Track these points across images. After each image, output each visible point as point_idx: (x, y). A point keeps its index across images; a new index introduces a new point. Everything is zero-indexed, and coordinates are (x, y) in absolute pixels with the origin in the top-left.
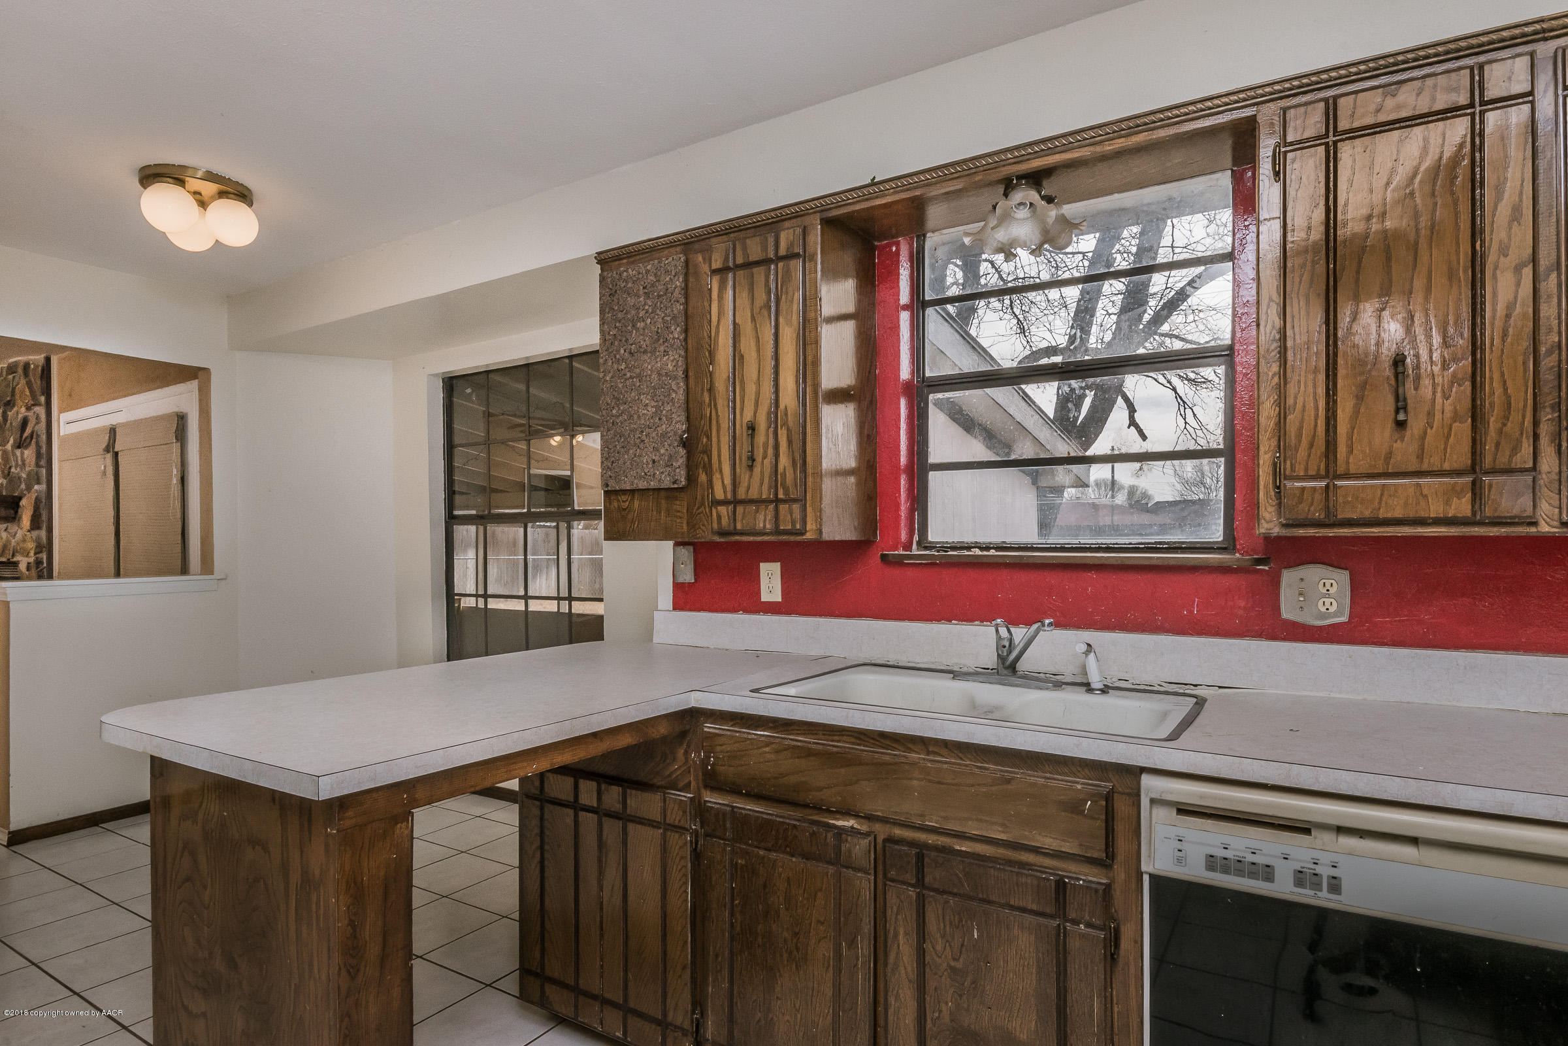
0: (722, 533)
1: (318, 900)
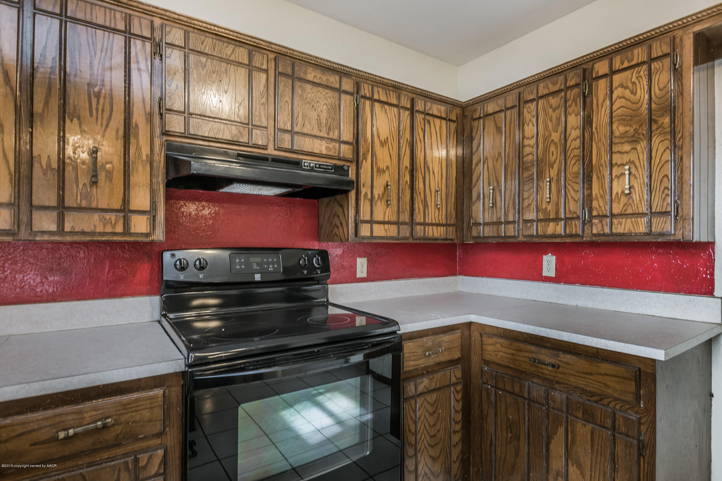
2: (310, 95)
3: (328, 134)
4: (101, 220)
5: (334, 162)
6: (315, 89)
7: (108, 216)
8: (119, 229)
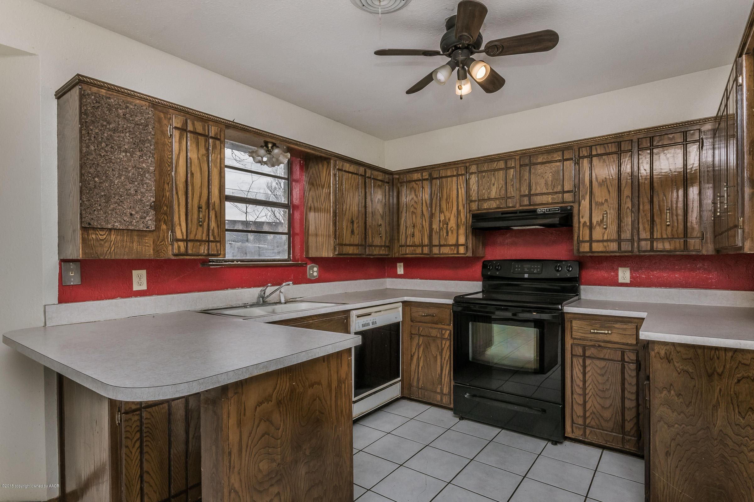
0: (175, 255)
1: (345, 386)
2: (540, 170)
3: (553, 190)
4: (450, 249)
5: (560, 205)
6: (543, 166)
7: (452, 247)
8: (455, 252)
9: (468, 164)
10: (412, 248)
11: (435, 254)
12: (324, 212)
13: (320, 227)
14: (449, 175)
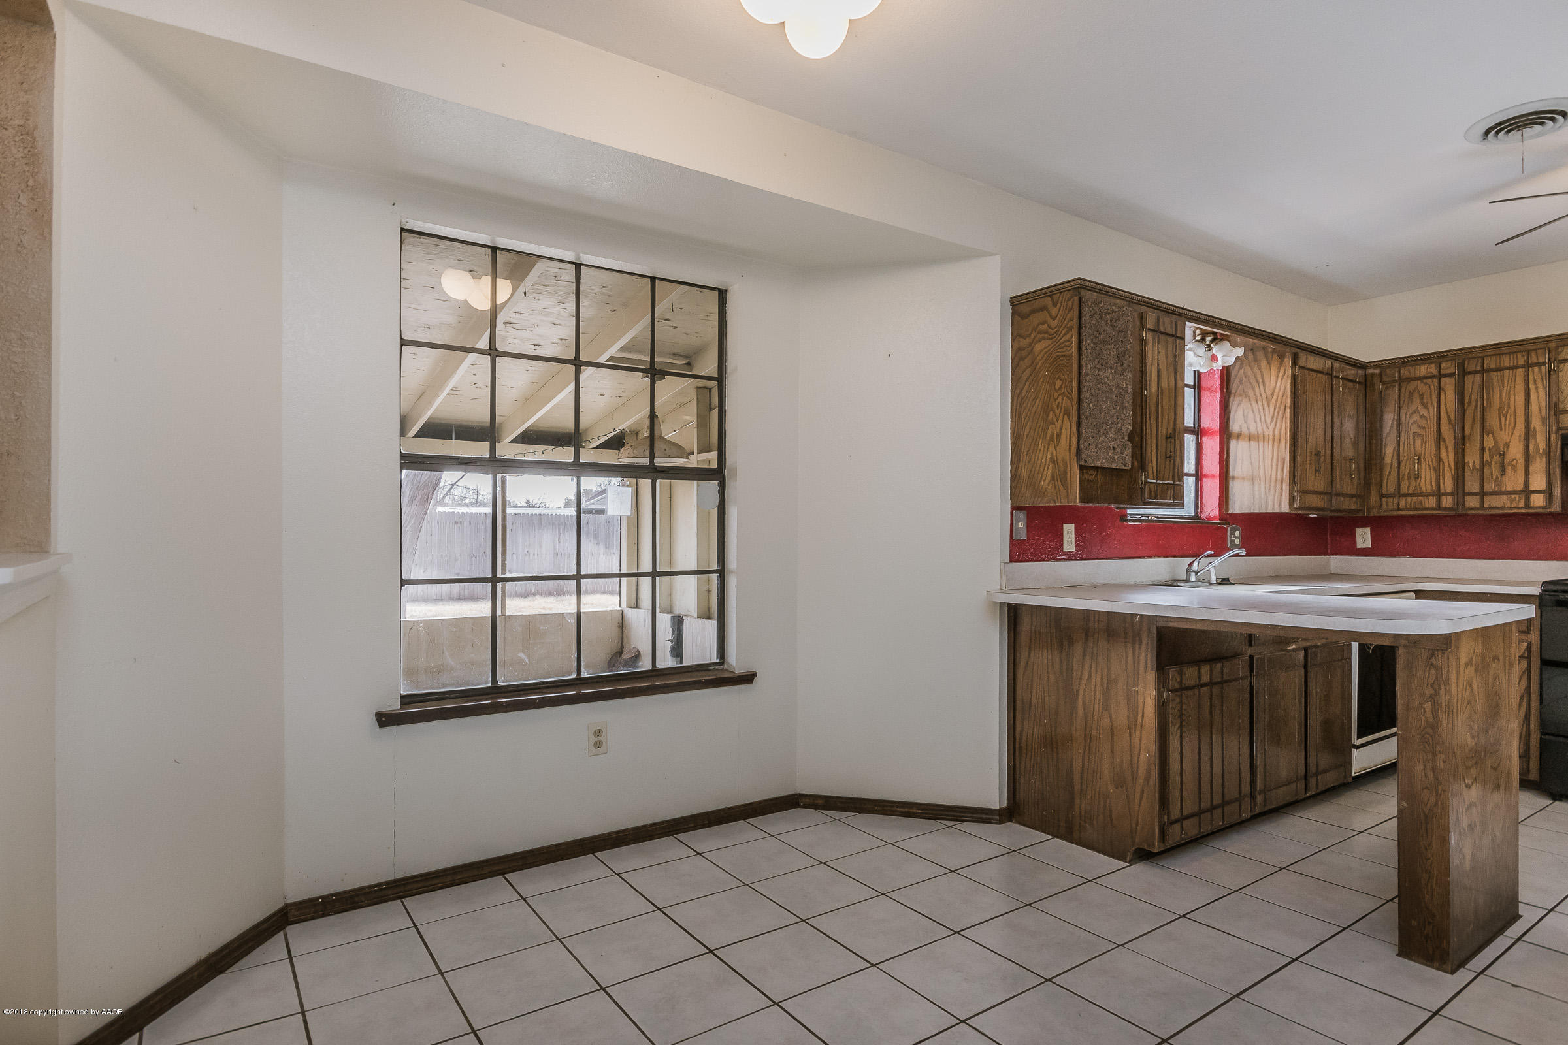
4: (1508, 500)
7: (1513, 496)
8: (1522, 504)
9: (1553, 345)
10: (1415, 499)
11: (1472, 509)
12: (1271, 442)
13: (1261, 463)
14: (1507, 365)
